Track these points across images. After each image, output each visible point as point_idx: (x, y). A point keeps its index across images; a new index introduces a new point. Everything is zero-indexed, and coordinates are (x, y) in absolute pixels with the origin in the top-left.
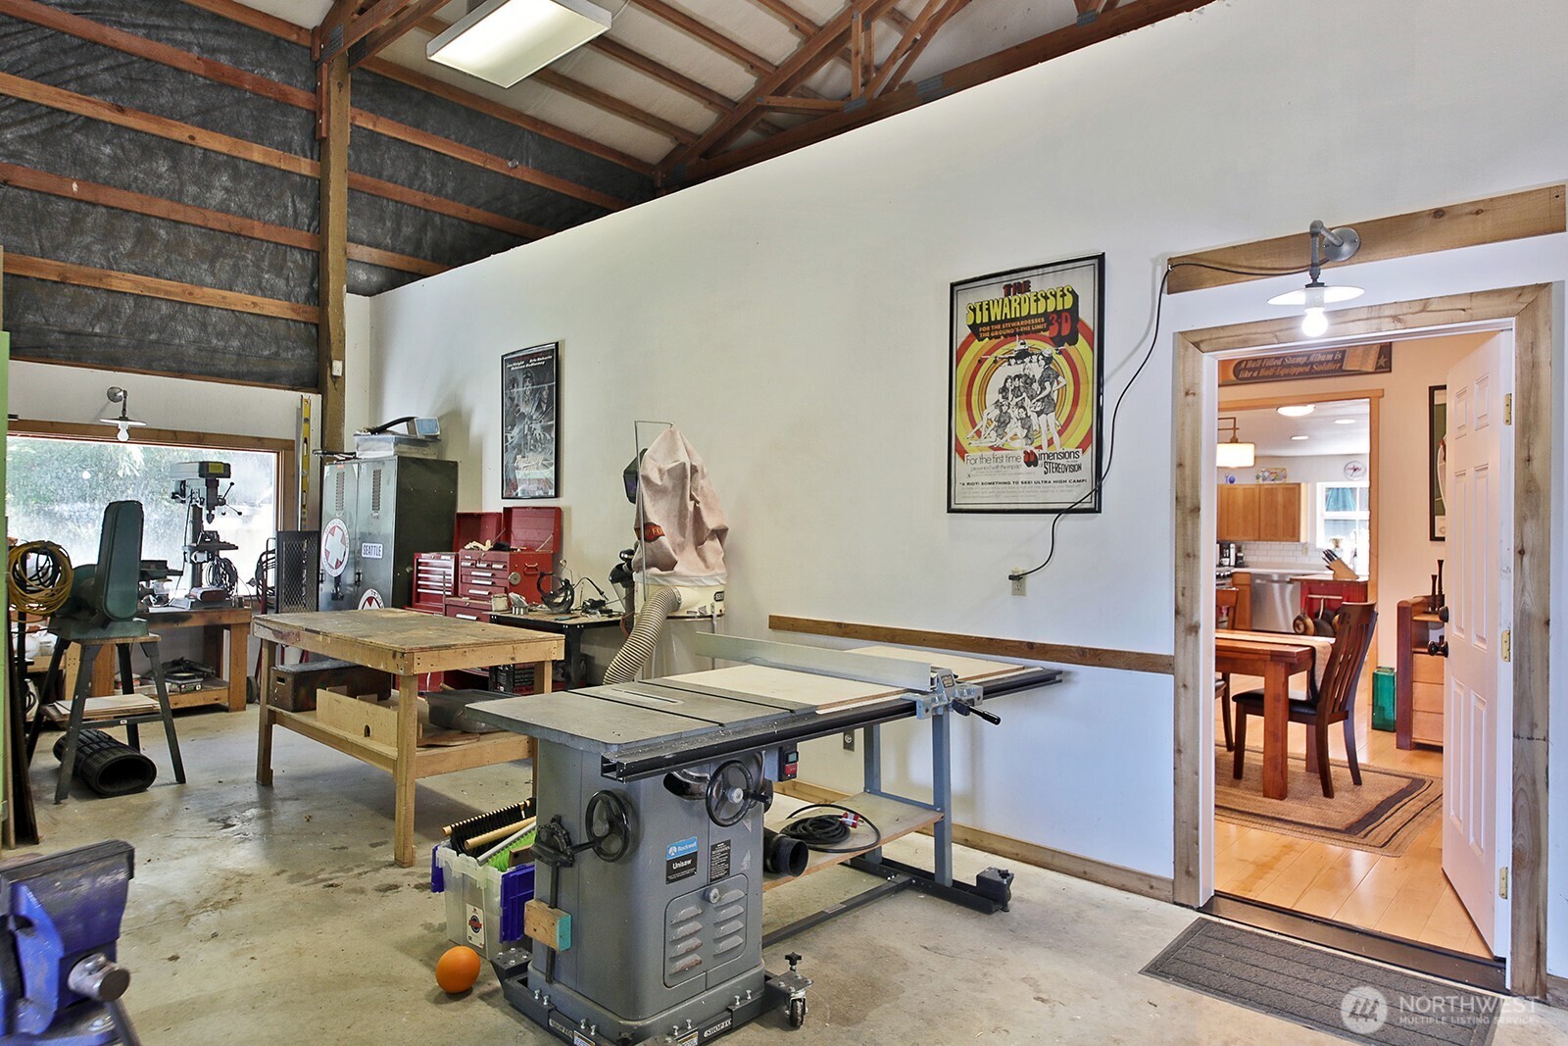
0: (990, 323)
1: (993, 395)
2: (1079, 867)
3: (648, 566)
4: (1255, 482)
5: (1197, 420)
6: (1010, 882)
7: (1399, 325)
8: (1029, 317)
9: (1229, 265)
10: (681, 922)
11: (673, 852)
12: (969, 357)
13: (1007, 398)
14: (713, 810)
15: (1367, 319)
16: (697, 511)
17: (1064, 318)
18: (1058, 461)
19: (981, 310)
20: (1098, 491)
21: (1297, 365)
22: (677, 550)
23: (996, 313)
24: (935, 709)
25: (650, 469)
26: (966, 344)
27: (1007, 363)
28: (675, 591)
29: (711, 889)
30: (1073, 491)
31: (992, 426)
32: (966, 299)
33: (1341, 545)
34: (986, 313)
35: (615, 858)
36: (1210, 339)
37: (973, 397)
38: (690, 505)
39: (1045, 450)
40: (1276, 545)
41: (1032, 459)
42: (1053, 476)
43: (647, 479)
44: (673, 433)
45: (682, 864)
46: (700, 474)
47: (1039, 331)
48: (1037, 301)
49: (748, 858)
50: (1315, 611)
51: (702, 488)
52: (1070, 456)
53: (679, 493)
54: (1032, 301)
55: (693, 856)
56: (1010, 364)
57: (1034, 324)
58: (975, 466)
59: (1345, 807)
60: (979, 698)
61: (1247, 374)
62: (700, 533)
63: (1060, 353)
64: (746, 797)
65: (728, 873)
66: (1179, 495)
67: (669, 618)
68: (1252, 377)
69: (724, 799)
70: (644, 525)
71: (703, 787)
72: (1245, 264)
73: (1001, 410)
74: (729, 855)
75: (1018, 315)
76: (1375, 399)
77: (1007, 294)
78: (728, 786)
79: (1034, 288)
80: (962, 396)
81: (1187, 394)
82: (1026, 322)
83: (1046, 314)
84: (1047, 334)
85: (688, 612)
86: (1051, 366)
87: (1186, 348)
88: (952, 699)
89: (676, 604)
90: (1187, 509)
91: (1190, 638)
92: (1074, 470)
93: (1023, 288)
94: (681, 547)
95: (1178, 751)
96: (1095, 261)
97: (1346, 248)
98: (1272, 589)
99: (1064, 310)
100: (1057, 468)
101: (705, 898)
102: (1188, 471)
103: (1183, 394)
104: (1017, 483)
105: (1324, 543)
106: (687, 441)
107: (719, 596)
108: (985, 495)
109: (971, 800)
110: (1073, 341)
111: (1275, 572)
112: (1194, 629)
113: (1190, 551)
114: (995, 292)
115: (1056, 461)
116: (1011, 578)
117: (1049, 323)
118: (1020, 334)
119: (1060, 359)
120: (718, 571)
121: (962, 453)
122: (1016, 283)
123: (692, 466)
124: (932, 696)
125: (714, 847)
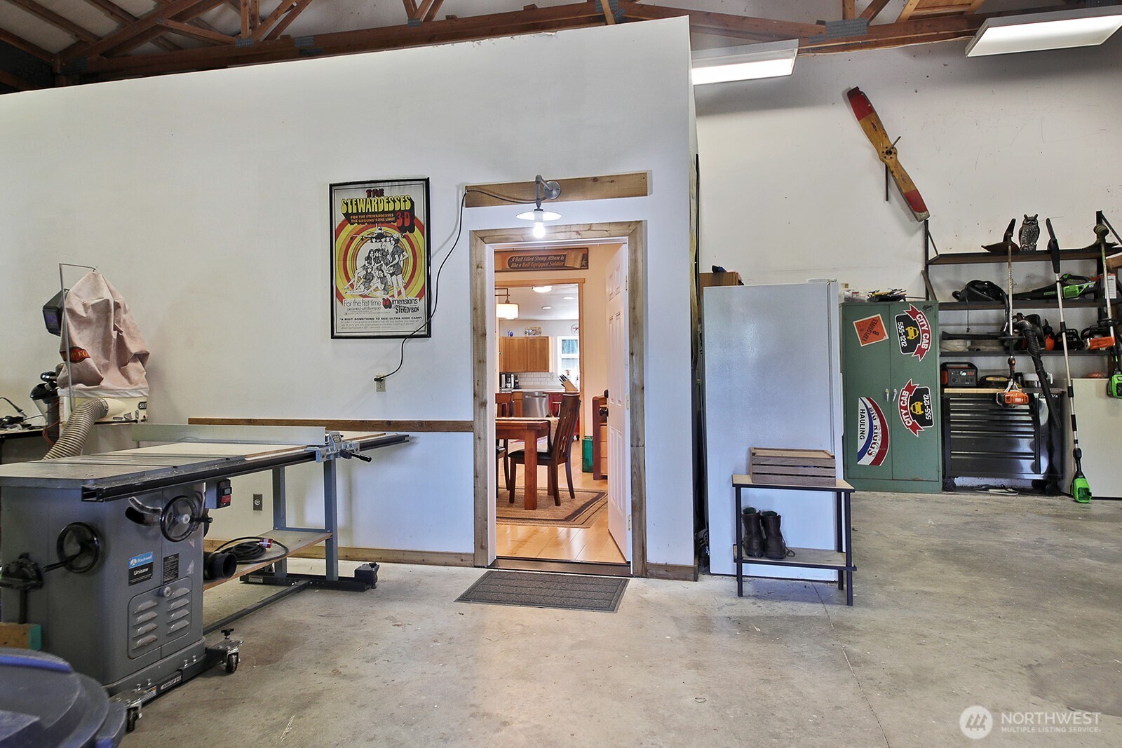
0: (358, 213)
1: (361, 261)
2: (420, 558)
3: (74, 383)
4: (524, 336)
5: (483, 284)
6: (377, 570)
7: (579, 237)
8: (383, 212)
9: (498, 194)
10: (141, 611)
11: (134, 562)
12: (344, 235)
13: (371, 264)
14: (167, 530)
15: (565, 232)
16: (120, 340)
17: (405, 215)
18: (405, 305)
19: (351, 204)
20: (429, 324)
21: (542, 262)
22: (101, 369)
23: (362, 208)
24: (328, 456)
25: (76, 303)
26: (342, 226)
27: (370, 241)
28: (102, 401)
29: (164, 589)
30: (413, 324)
31: (361, 282)
32: (340, 197)
33: (570, 373)
34: (355, 207)
35: (86, 571)
36: (489, 236)
37: (348, 262)
38: (114, 334)
39: (396, 298)
40: (536, 374)
41: (388, 304)
42: (401, 315)
43: (72, 313)
44: (96, 276)
45: (141, 571)
46: (122, 310)
47: (390, 222)
48: (388, 202)
49: (192, 566)
50: (556, 411)
51: (124, 321)
52: (411, 302)
53: (104, 323)
54: (385, 202)
55: (150, 566)
56: (372, 242)
57: (387, 217)
58: (350, 307)
59: (566, 509)
60: (357, 450)
61: (515, 265)
62: (123, 356)
63: (404, 237)
64: (191, 521)
65: (177, 577)
66: (475, 327)
67: (96, 423)
68: (518, 268)
69: (175, 523)
70: (70, 349)
71: (157, 518)
72: (506, 195)
73: (367, 272)
74: (177, 564)
75: (376, 211)
76: (581, 283)
77: (369, 196)
78: (177, 514)
79: (386, 194)
80: (340, 262)
81: (478, 267)
82: (382, 216)
83: (394, 211)
84: (395, 224)
85: (114, 418)
86: (399, 245)
87: (477, 240)
88: (339, 450)
89: (103, 411)
90: (479, 334)
91: (482, 410)
92: (414, 311)
93: (380, 193)
94: (106, 368)
95: (476, 476)
96: (424, 182)
97: (554, 192)
98: (535, 400)
99: (405, 210)
100: (404, 310)
101: (160, 595)
102: (479, 313)
103: (475, 267)
104: (379, 319)
105: (561, 372)
106: (109, 282)
107: (143, 406)
108: (357, 326)
109: (349, 530)
110: (412, 231)
111: (536, 391)
112: (484, 404)
113: (481, 359)
114: (361, 194)
115: (403, 305)
116: (376, 380)
117: (397, 218)
118: (378, 222)
119: (404, 241)
120: (141, 385)
121: (341, 298)
122: (375, 189)
123: (115, 303)
124: (325, 448)
125: (166, 559)
